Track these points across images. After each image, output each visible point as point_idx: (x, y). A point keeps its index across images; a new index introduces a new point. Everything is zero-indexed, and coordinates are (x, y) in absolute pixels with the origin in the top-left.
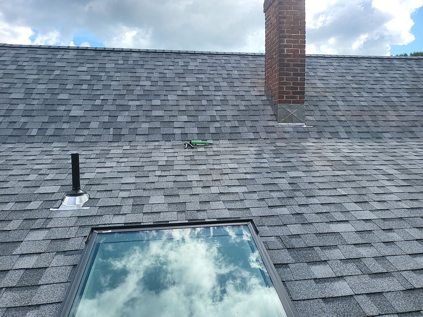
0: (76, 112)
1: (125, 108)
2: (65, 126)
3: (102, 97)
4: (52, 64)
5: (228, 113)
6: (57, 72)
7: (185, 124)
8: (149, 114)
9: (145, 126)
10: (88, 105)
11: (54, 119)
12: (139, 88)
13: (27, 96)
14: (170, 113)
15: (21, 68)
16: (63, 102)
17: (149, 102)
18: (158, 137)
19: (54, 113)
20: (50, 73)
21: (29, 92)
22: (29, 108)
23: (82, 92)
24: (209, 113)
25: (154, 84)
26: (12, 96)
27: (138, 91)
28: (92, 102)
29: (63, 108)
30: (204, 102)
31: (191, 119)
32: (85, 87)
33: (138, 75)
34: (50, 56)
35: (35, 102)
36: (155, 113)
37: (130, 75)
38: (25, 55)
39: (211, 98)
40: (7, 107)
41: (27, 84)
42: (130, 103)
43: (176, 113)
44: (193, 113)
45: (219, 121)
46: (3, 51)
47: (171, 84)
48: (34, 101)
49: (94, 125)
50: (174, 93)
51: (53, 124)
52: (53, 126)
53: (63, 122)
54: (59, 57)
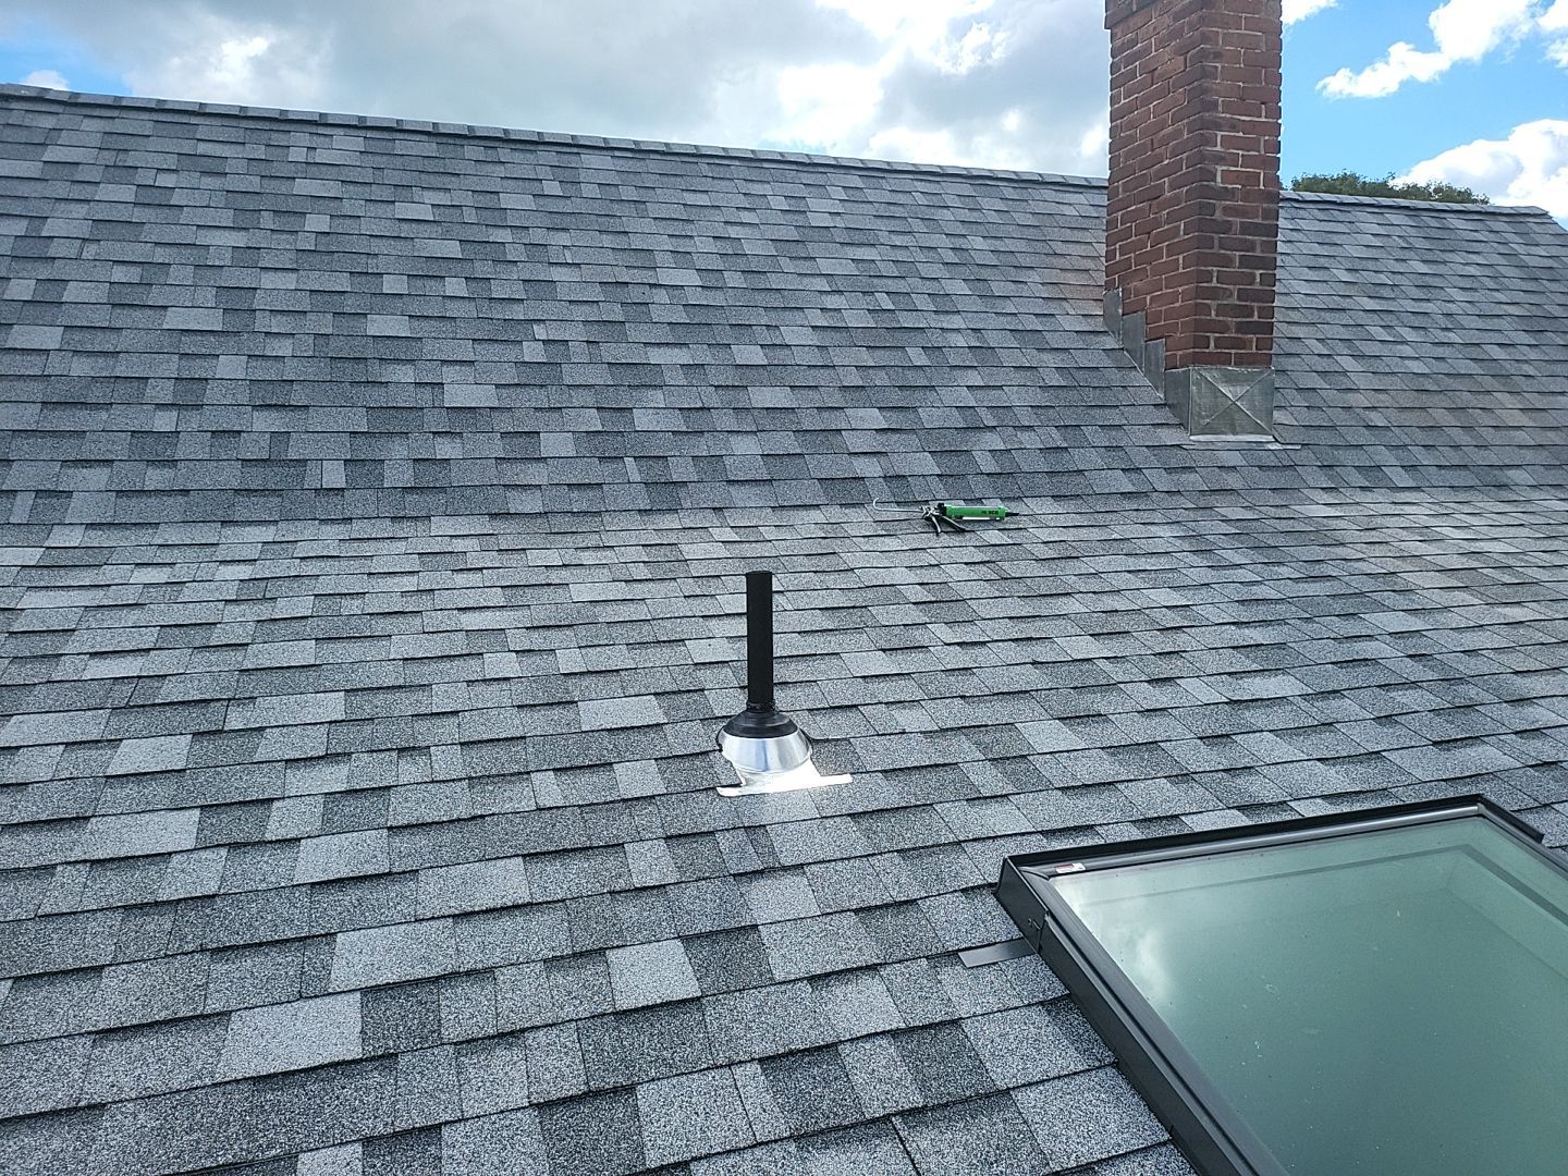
0: (462, 392)
1: (645, 378)
2: (446, 449)
3: (540, 332)
4: (284, 187)
5: (1013, 397)
6: (317, 222)
7: (882, 438)
8: (742, 400)
9: (746, 447)
10: (502, 363)
11: (392, 421)
12: (662, 296)
13: (236, 323)
14: (815, 398)
15: (156, 196)
16: (399, 350)
17: (722, 354)
18: (809, 492)
19: (378, 397)
20: (291, 223)
21: (238, 304)
22: (264, 372)
23: (454, 309)
24: (949, 397)
25: (712, 281)
26: (173, 320)
27: (664, 309)
28: (511, 353)
29: (406, 374)
30: (918, 357)
31: (895, 420)
32: (455, 286)
33: (637, 243)
34: (261, 152)
35: (284, 348)
36: (764, 397)
37: (607, 241)
38: (153, 144)
39: (936, 340)
40: (172, 367)
41: (216, 271)
42: (656, 356)
43: (836, 399)
44: (896, 398)
45: (994, 427)
46: (48, 122)
47: (774, 281)
48: (276, 343)
49: (555, 444)
50: (798, 317)
51: (397, 440)
52: (398, 450)
53: (435, 433)
54: (298, 155)
